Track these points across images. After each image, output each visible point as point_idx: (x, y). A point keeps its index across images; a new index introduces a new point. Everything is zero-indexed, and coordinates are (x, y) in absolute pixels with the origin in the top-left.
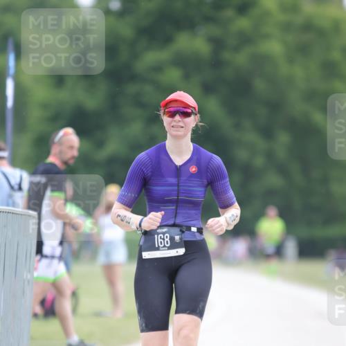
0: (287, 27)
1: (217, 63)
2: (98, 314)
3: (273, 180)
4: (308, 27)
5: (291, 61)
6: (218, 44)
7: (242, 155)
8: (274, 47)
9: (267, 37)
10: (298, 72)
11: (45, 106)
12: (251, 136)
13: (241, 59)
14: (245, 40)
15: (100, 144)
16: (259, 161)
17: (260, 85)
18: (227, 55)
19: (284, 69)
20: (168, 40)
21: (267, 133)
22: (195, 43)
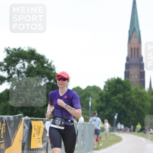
0: (136, 93)
1: (124, 99)
2: (104, 141)
3: (133, 119)
4: (139, 93)
5: (136, 99)
6: (124, 96)
7: (128, 114)
8: (134, 96)
9: (132, 95)
10: (138, 100)
11: (95, 106)
12: (130, 111)
13: (128, 98)
14: (129, 95)
15: (104, 112)
16: (131, 115)
17: (131, 103)
18: (126, 98)
19: (135, 100)
20: (116, 95)
21: (133, 111)
22: (120, 96)
